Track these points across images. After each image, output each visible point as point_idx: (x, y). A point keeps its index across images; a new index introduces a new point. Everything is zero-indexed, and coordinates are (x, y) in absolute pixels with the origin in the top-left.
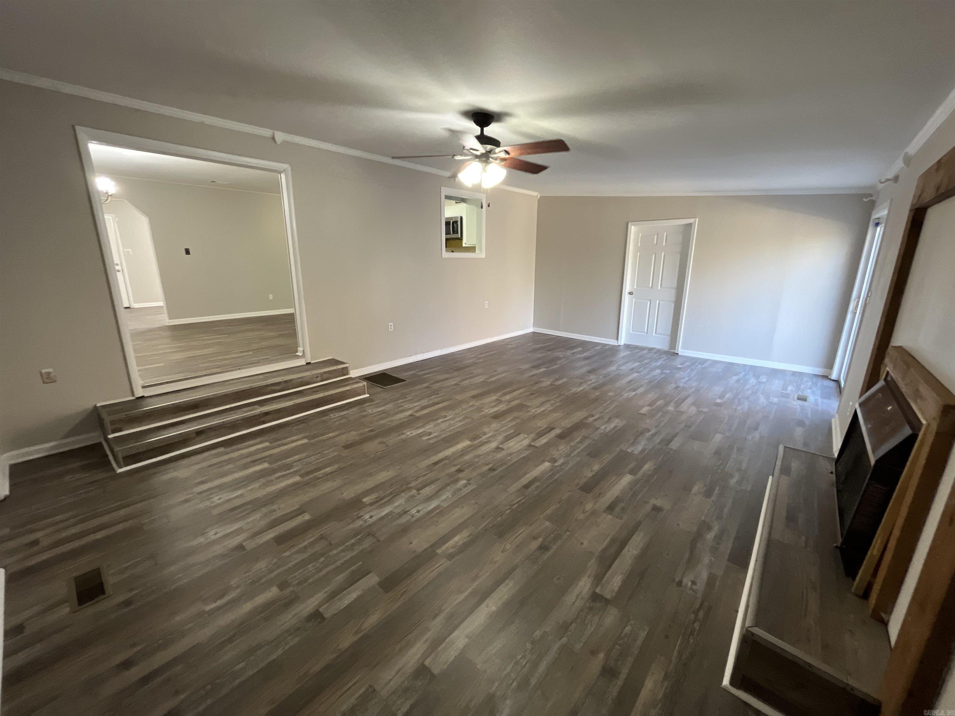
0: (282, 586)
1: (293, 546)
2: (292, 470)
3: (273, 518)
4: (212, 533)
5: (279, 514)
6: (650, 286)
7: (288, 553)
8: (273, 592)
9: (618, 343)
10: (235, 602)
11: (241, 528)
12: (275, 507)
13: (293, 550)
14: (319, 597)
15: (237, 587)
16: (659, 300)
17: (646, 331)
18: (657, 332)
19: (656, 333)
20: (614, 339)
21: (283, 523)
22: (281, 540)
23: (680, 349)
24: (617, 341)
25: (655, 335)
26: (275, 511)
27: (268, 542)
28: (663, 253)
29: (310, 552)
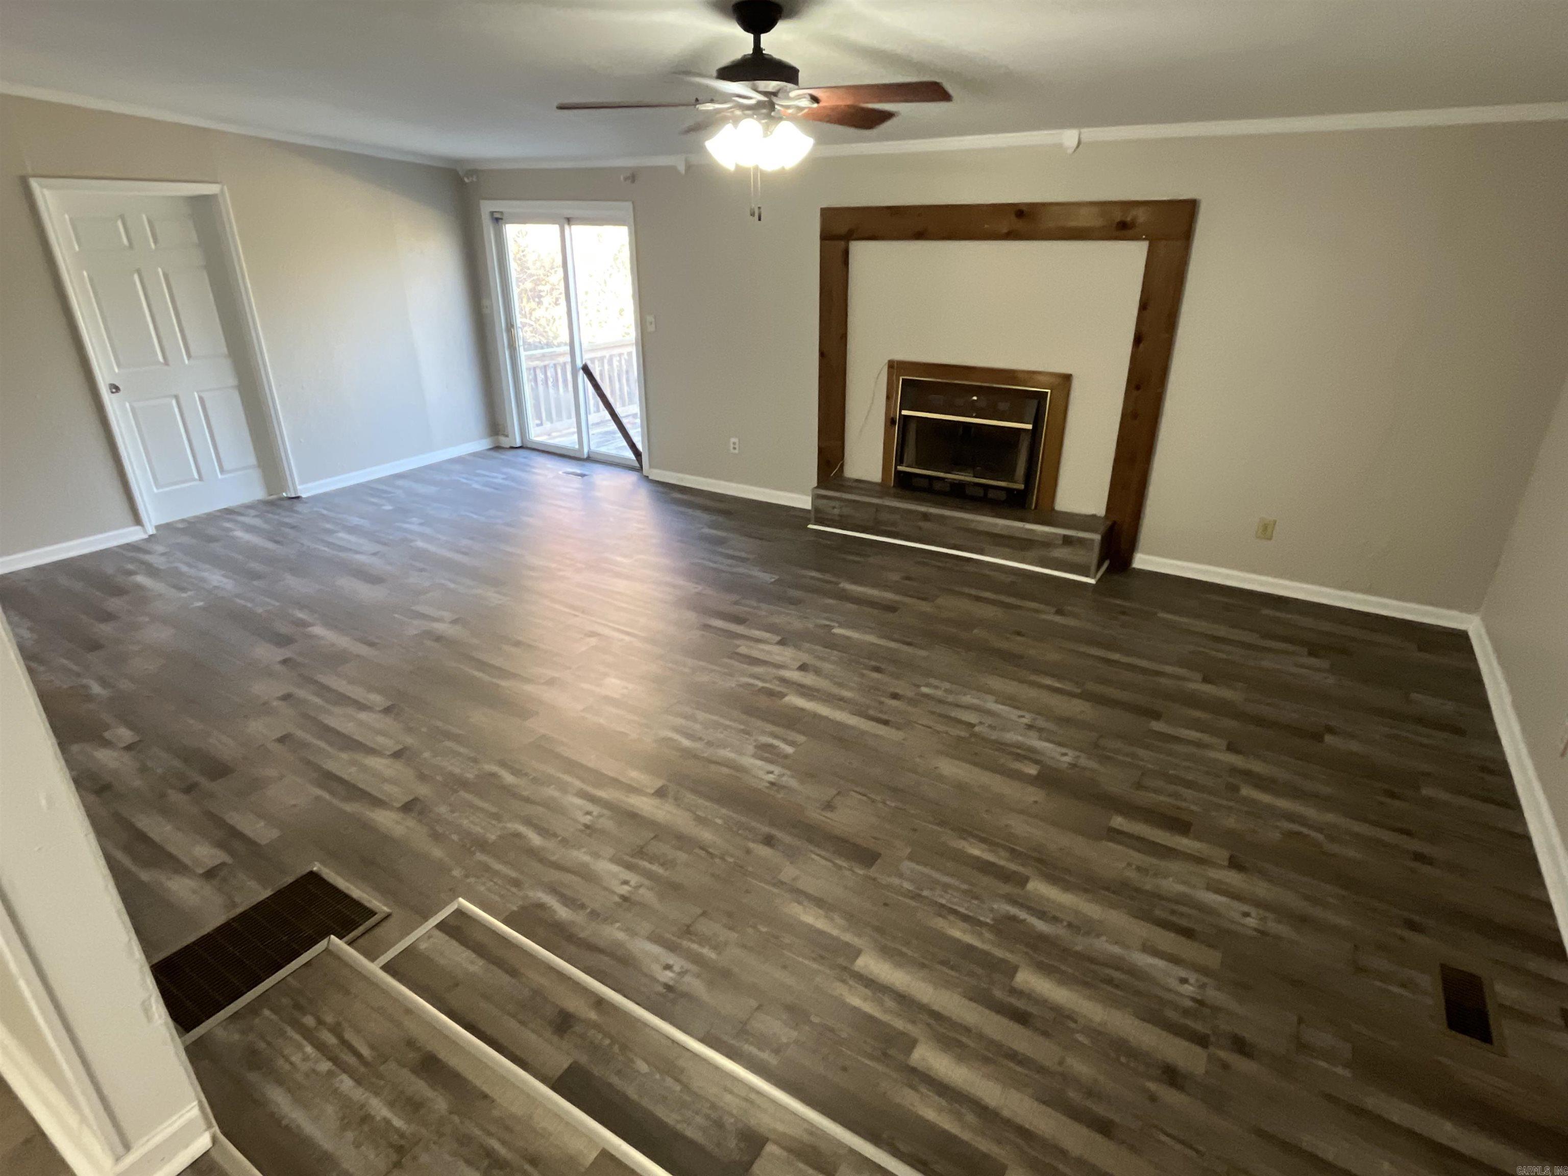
0: (1235, 789)
1: (1179, 808)
2: (1013, 910)
3: (1154, 861)
4: (1251, 922)
5: (1138, 858)
6: (161, 359)
7: (1194, 808)
8: (1246, 791)
9: (145, 532)
10: (1290, 817)
11: (1209, 888)
12: (1131, 874)
13: (1184, 805)
14: (1213, 754)
15: (1277, 827)
16: (197, 392)
17: (196, 476)
18: (226, 466)
19: (222, 470)
20: (128, 526)
21: (1154, 843)
22: (1180, 826)
23: (299, 487)
24: (138, 528)
25: (223, 477)
26: (1139, 869)
27: (1198, 838)
28: (160, 270)
29: (1172, 788)
